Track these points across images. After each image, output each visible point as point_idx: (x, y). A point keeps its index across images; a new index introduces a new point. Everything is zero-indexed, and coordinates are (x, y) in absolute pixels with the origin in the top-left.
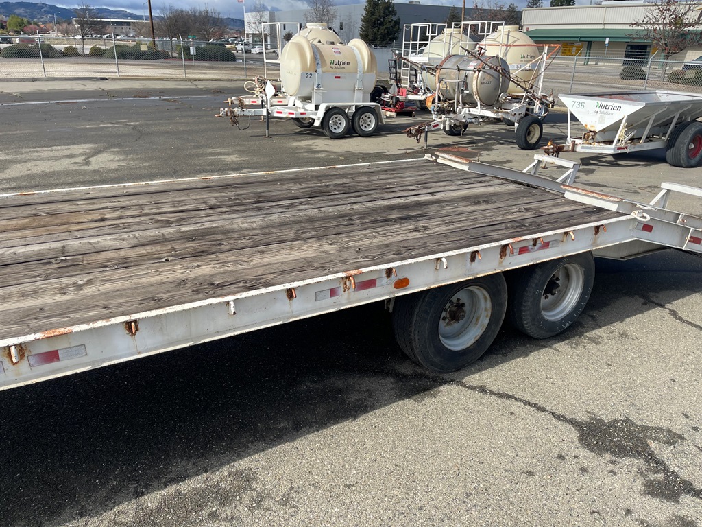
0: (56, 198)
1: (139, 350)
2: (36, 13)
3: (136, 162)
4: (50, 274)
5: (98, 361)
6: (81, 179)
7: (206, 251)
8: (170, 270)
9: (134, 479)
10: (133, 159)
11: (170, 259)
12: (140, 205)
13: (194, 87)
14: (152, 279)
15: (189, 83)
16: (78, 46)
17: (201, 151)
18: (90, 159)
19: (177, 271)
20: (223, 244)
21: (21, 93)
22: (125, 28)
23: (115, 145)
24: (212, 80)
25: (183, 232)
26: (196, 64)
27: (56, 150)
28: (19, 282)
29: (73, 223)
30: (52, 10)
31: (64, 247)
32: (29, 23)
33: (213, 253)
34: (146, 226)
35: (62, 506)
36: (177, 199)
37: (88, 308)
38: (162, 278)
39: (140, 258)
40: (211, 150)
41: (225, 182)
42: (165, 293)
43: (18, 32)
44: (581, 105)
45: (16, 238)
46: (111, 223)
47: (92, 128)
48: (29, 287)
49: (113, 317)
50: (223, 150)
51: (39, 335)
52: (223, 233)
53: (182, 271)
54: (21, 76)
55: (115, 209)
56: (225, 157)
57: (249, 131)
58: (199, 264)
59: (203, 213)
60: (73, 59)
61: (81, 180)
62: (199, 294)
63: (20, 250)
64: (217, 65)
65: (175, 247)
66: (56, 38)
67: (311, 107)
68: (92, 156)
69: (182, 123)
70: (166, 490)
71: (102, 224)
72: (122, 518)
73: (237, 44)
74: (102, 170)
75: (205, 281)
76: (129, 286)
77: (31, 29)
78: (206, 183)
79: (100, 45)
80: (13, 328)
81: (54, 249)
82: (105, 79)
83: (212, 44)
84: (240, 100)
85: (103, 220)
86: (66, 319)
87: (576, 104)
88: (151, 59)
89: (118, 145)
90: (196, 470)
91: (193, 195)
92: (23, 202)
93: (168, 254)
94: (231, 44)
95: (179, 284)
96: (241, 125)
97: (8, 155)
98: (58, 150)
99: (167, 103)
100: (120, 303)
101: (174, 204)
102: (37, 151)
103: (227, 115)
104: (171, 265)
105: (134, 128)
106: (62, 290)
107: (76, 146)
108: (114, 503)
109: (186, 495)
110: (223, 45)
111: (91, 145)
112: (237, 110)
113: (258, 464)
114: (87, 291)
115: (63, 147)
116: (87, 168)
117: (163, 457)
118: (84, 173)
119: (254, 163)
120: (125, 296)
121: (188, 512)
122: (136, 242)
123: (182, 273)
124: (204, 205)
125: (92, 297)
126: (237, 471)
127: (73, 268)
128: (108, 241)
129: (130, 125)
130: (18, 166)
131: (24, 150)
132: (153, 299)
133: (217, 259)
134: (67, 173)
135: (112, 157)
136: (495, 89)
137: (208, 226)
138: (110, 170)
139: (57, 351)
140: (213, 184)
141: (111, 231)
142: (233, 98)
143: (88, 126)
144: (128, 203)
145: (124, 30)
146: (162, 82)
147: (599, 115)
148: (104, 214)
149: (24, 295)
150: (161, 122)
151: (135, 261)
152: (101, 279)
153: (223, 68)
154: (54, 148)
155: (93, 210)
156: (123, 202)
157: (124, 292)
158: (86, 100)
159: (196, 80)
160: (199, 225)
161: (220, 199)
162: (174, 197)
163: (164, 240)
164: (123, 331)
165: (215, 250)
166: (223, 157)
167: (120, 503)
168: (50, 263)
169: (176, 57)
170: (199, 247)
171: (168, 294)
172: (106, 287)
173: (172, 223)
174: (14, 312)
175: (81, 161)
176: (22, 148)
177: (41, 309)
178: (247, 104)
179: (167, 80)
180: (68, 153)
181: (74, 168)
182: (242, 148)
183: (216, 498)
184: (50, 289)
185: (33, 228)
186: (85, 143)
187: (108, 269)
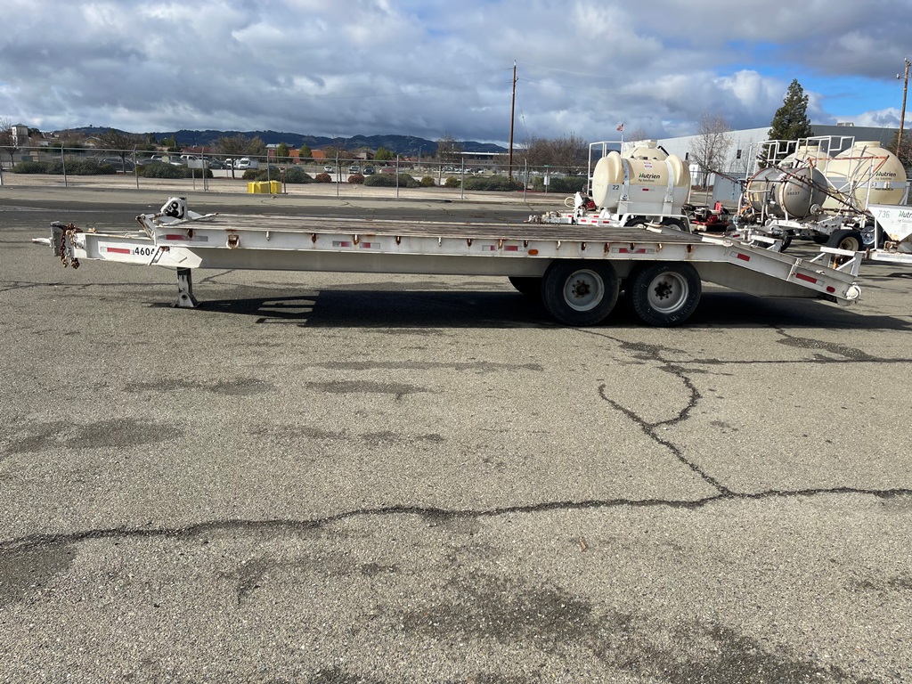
13: (530, 210)
16: (435, 179)
21: (375, 209)
22: (489, 162)
26: (549, 195)
44: (887, 215)
54: (377, 196)
66: (418, 171)
67: (616, 217)
82: (449, 202)
87: (883, 214)
136: (804, 200)
145: (487, 164)
147: (902, 223)
159: (534, 204)
164: (394, 241)
169: (530, 190)
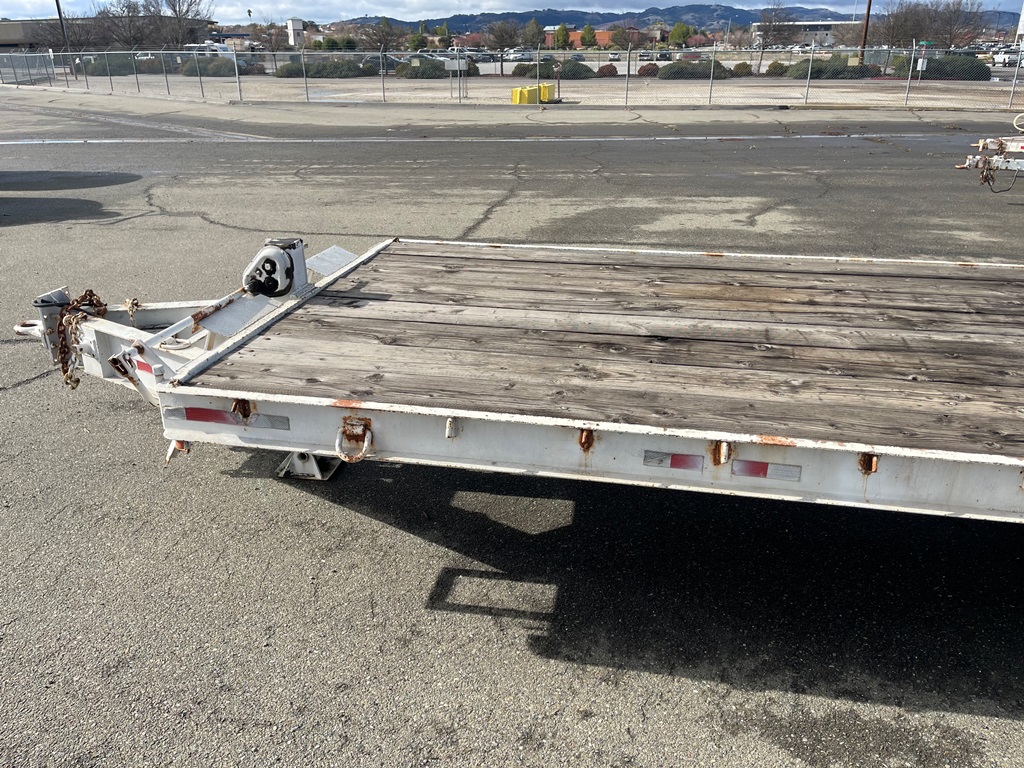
0: (749, 266)
1: (868, 496)
2: (706, 18)
3: (818, 228)
4: (756, 362)
5: (811, 493)
6: (742, 242)
7: (978, 379)
8: (922, 395)
9: (793, 666)
10: (813, 223)
11: (920, 378)
12: (863, 291)
13: (916, 120)
14: (895, 402)
15: (910, 114)
16: (753, 63)
17: (920, 219)
18: (756, 218)
19: (935, 400)
20: (1007, 374)
21: (678, 125)
22: (820, 34)
23: (789, 201)
24: (948, 110)
25: (935, 342)
26: (922, 84)
27: (714, 202)
28: (719, 364)
29: (774, 302)
30: (729, 13)
31: (767, 331)
32: (696, 32)
33: (992, 385)
34: (875, 323)
35: (698, 656)
36: (918, 290)
37: (809, 420)
38: (910, 403)
39: (873, 368)
40: (936, 220)
41: (999, 275)
42: (918, 427)
43: (679, 46)
45: (708, 308)
46: (823, 309)
47: (761, 176)
48: (732, 374)
49: (849, 442)
50: (958, 222)
51: (755, 438)
52: (1005, 356)
53: (941, 401)
54: (679, 102)
55: (828, 292)
56: (961, 233)
57: (1007, 195)
58: (969, 396)
59: (965, 317)
60: (743, 81)
61: (742, 244)
62: (975, 442)
63: (716, 325)
64: (957, 87)
65: (927, 363)
66: (724, 53)
68: (759, 214)
69: (891, 175)
70: (838, 702)
71: (811, 309)
72: (774, 709)
73: (997, 53)
74: (770, 233)
75: (984, 425)
76: (861, 404)
77: (696, 40)
78: (966, 271)
79: (781, 60)
80: (721, 420)
81: (756, 331)
82: (786, 108)
83: (955, 53)
84: (1002, 144)
85: (812, 303)
86: (783, 427)
88: (851, 78)
89: (794, 202)
90: (882, 694)
91: (944, 288)
92: (710, 265)
93: (915, 371)
94: (985, 53)
95: (940, 420)
96: (997, 184)
97: (659, 202)
98: (717, 202)
99: (871, 143)
100: (853, 425)
101: (916, 297)
102: (692, 201)
103: (977, 167)
104: (923, 387)
105: (819, 178)
106: (773, 387)
107: (739, 199)
108: (765, 684)
109: (866, 723)
110: (973, 54)
111: (758, 199)
112: (997, 161)
113: (985, 732)
114: (805, 396)
115: (724, 199)
116: (751, 229)
117: (834, 655)
118: (748, 236)
119: (1012, 249)
120: (858, 416)
121: (867, 749)
122: (863, 343)
123: (943, 404)
124: (965, 306)
125: (813, 406)
126: (949, 727)
127: (782, 361)
128: (823, 334)
129: (812, 174)
130: (670, 218)
131: (677, 198)
132: (901, 431)
133: (999, 395)
134: (726, 233)
135: (784, 217)
137: (977, 340)
138: (781, 236)
139: (767, 464)
140: (978, 275)
141: (826, 321)
142: (988, 140)
143: (756, 173)
144: (844, 285)
145: (818, 37)
146: (867, 112)
148: (813, 296)
149: (728, 382)
150: (858, 171)
151: (866, 370)
152: (821, 384)
153: (966, 91)
154: (712, 198)
155: (797, 288)
156: (837, 282)
157: (856, 411)
158: (755, 137)
159: (921, 109)
160: (961, 336)
161: (994, 301)
162: (913, 286)
163: (904, 348)
164: (855, 465)
165: (995, 381)
166: (956, 233)
167: (772, 688)
168: (753, 348)
169: (889, 75)
170: (966, 370)
171: (923, 430)
172: (830, 398)
173: (916, 326)
174: (720, 400)
175: (744, 219)
176: (676, 195)
177: (751, 406)
178: (1012, 149)
179: (876, 109)
180: (729, 206)
181: (736, 228)
182: (991, 222)
183: (911, 750)
184: (759, 383)
185: (726, 300)
186: (752, 196)
187: (828, 372)
